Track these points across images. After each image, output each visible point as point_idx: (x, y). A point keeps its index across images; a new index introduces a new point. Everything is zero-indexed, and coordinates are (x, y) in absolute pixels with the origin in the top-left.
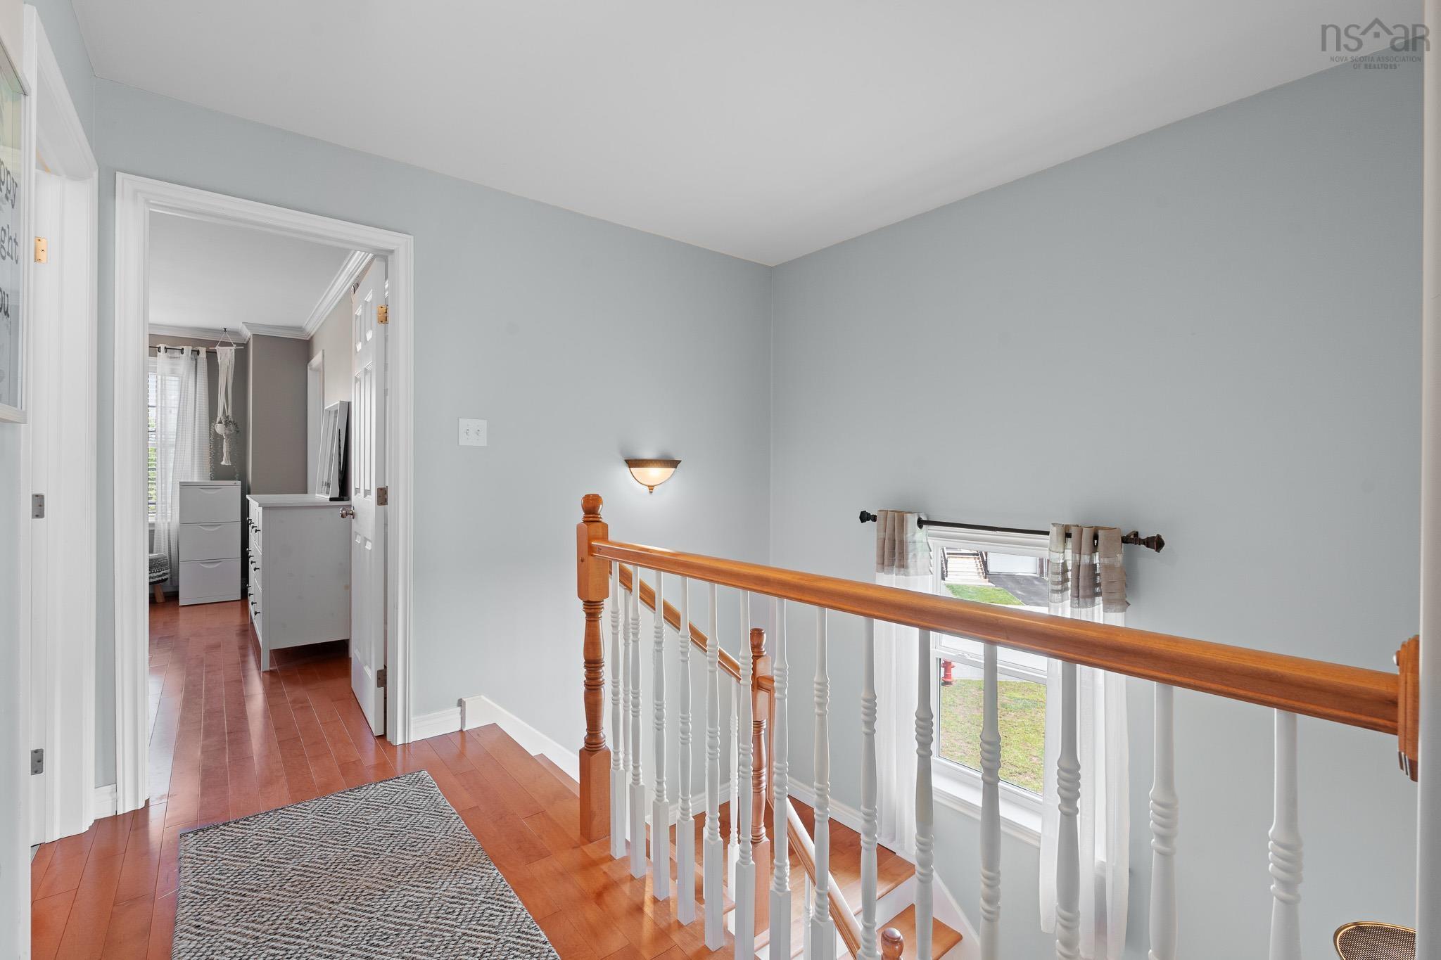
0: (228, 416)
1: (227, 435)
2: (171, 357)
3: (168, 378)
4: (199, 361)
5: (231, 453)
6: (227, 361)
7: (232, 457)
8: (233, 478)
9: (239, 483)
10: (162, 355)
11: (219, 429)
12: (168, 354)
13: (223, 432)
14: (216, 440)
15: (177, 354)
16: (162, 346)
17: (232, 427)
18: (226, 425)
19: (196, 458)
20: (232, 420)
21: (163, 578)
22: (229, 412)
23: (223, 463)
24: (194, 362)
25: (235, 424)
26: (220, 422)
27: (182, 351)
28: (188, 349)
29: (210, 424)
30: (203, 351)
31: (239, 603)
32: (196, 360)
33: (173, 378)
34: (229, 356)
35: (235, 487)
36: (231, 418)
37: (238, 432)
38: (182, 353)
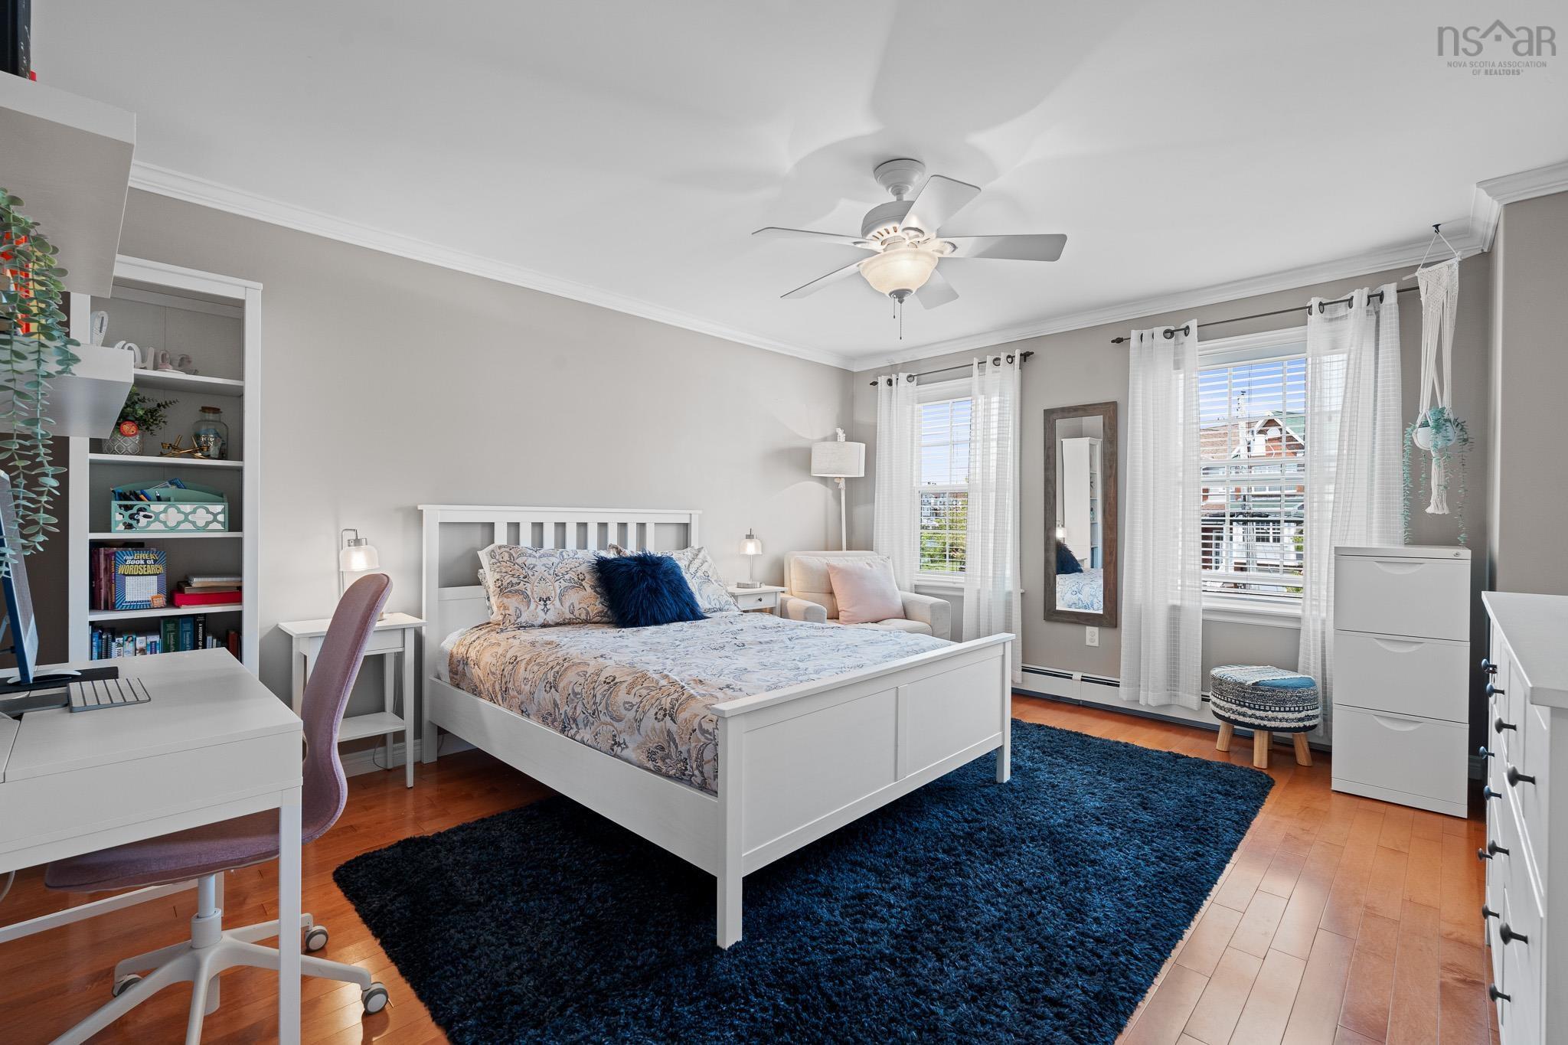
0: (1443, 409)
1: (1440, 451)
2: (1331, 320)
3: (1326, 358)
4: (1382, 313)
5: (1448, 488)
6: (1441, 295)
7: (1450, 499)
8: (1452, 542)
9: (1467, 553)
10: (1315, 317)
11: (1423, 438)
12: (1327, 315)
13: (1431, 444)
14: (1416, 462)
15: (1342, 309)
16: (1314, 302)
17: (1451, 431)
18: (1438, 427)
19: (1375, 505)
20: (1452, 417)
21: (1307, 723)
22: (1446, 402)
23: (1430, 510)
24: (1374, 318)
25: (1459, 425)
26: (1425, 425)
27: (1350, 302)
28: (1360, 296)
29: (1404, 430)
30: (1390, 290)
31: (1465, 824)
32: (1377, 313)
33: (1335, 357)
34: (1445, 280)
35: (1458, 564)
36: (1449, 414)
37: (1465, 440)
38: (1351, 306)
